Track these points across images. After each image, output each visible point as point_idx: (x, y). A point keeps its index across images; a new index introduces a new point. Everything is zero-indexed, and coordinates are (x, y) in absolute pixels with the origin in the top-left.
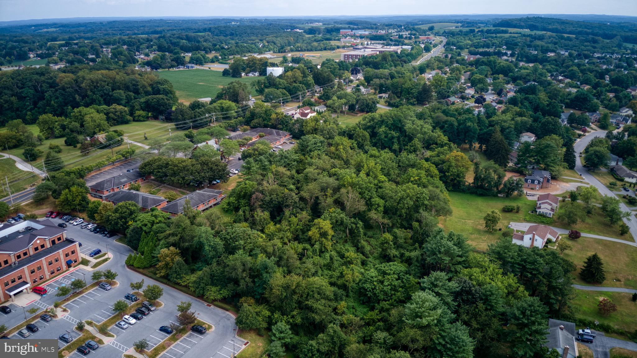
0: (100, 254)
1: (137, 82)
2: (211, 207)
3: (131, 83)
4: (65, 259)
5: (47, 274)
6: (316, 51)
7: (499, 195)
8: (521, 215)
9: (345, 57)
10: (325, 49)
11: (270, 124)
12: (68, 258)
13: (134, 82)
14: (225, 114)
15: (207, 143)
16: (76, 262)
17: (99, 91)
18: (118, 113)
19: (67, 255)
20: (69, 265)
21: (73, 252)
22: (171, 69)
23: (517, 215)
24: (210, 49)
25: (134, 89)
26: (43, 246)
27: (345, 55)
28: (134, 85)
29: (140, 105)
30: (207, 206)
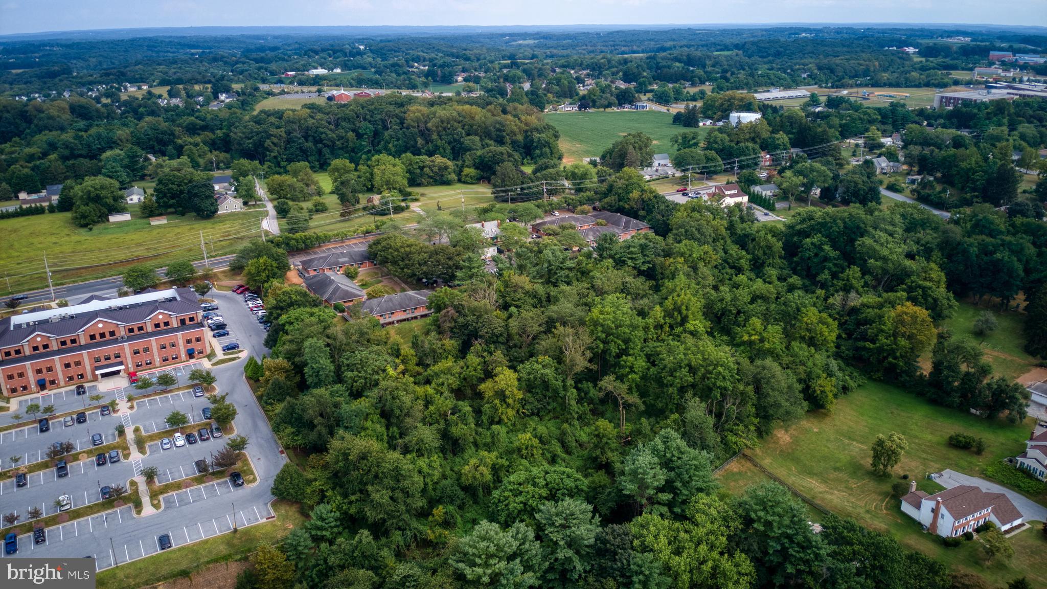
0: (236, 350)
1: (503, 126)
2: (416, 318)
3: (495, 127)
4: (185, 347)
5: (157, 360)
6: (907, 87)
7: (973, 411)
8: (980, 462)
9: (941, 101)
10: (927, 85)
11: (627, 206)
12: (190, 346)
13: (497, 126)
14: (579, 184)
15: (483, 225)
16: (200, 353)
17: (447, 135)
18: (436, 169)
19: (189, 341)
20: (191, 355)
21: (198, 340)
22: (609, 110)
23: (974, 459)
24: (700, 79)
25: (498, 136)
26: (167, 324)
27: (942, 98)
28: (499, 130)
29: (474, 160)
30: (411, 315)
